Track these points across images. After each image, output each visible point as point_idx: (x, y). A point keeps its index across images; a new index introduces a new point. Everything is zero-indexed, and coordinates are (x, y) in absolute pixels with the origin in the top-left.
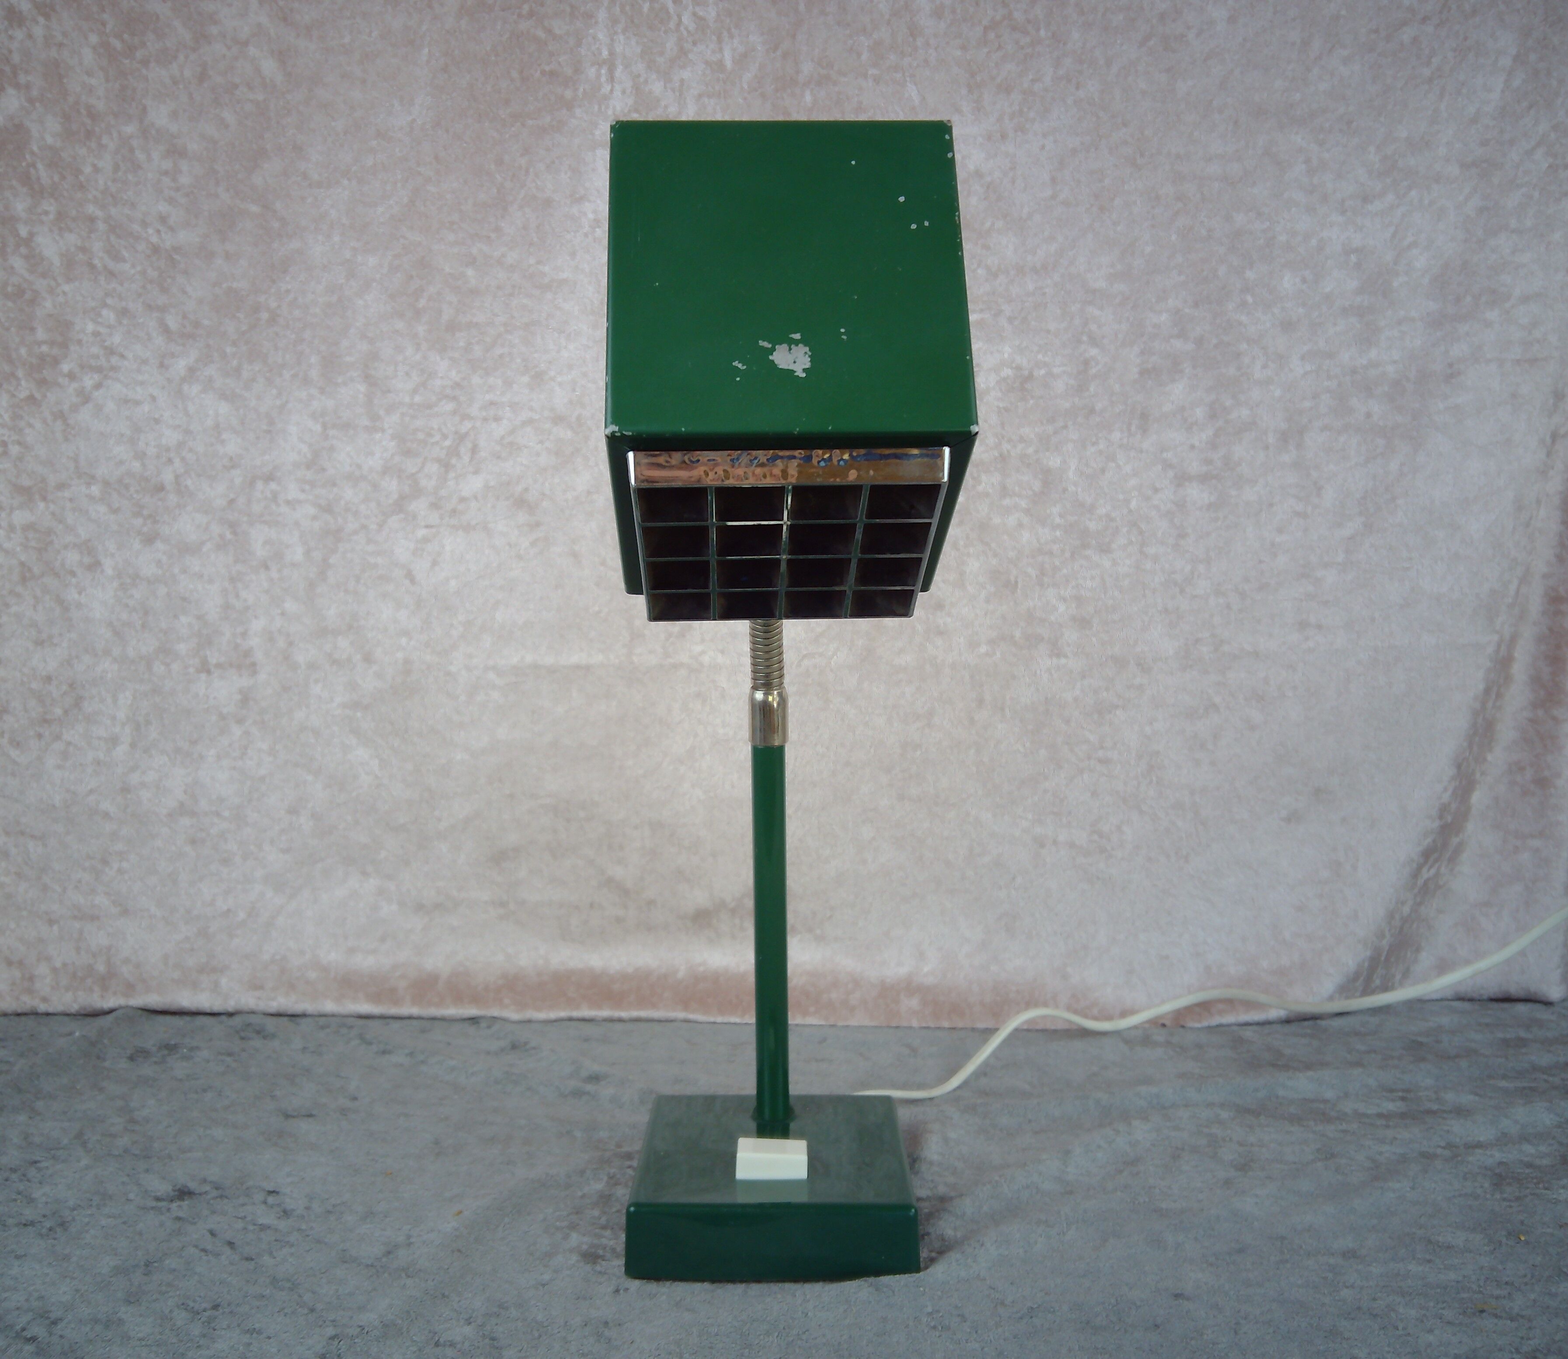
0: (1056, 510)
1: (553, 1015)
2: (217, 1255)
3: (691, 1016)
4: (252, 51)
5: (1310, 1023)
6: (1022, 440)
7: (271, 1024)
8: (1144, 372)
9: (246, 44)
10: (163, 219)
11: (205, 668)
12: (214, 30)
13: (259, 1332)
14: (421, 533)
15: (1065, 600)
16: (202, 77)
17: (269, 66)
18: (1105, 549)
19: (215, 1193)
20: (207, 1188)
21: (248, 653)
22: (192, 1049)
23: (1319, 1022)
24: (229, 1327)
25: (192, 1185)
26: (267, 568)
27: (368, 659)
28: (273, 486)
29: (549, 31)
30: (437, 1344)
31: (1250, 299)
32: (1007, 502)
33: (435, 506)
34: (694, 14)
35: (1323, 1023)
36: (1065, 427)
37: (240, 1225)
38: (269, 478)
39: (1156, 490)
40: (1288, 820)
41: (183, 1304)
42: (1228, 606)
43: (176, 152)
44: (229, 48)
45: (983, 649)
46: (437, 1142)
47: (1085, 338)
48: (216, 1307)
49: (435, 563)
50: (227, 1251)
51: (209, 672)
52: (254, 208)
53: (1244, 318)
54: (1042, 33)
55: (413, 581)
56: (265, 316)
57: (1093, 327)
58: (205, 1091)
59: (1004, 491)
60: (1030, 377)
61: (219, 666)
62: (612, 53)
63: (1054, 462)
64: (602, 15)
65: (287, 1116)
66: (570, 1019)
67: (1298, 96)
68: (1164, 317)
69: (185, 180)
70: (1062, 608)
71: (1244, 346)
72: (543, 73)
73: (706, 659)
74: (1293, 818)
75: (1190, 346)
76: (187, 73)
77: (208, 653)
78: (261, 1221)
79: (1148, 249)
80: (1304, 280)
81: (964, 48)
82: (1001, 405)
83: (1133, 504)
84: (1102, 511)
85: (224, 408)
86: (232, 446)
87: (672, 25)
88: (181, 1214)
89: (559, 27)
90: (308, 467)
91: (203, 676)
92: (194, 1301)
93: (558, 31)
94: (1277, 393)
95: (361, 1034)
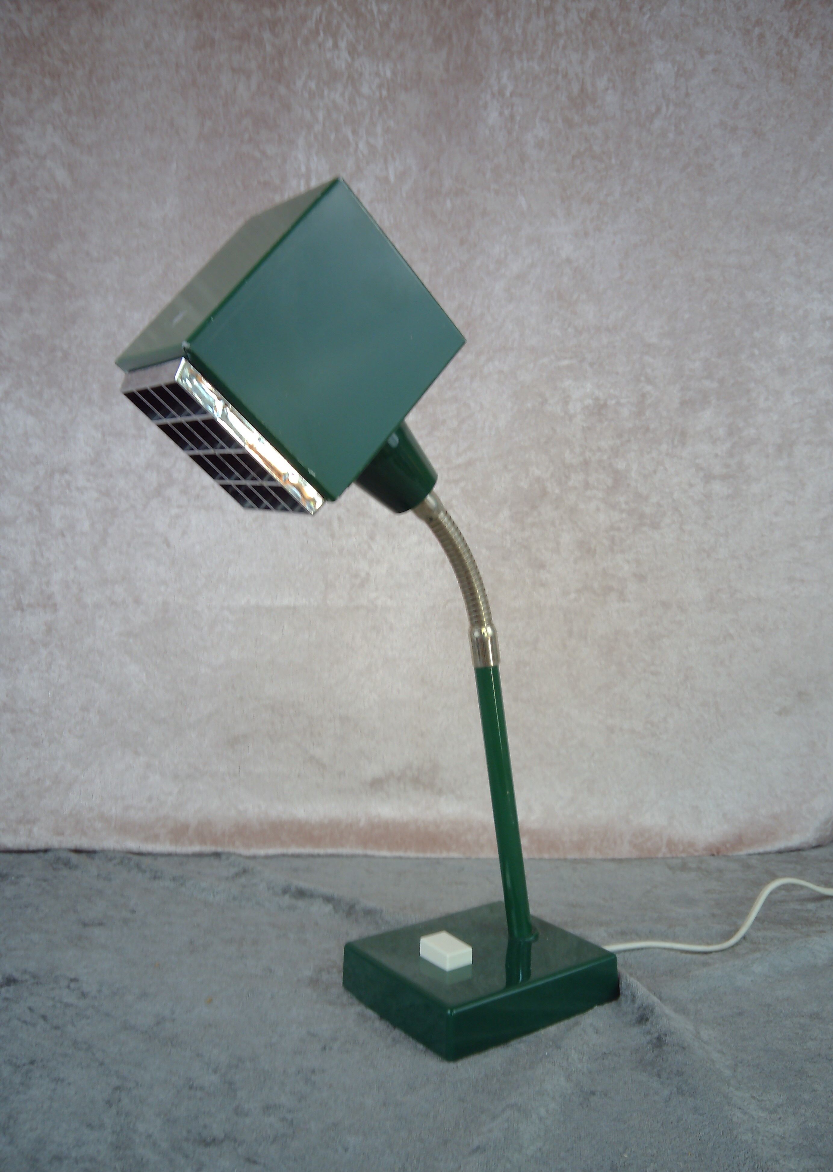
0: (622, 499)
1: (272, 851)
2: (34, 1025)
3: (370, 852)
4: (49, 163)
5: (795, 853)
6: (599, 449)
7: (75, 858)
8: (683, 403)
9: (45, 158)
11: (20, 607)
12: (21, 148)
13: (63, 1080)
14: (174, 511)
15: (628, 562)
16: (13, 182)
17: (61, 175)
18: (655, 526)
19: (33, 980)
20: (27, 977)
21: (50, 597)
22: (18, 877)
23: (801, 852)
24: (41, 1076)
25: (16, 975)
26: (63, 535)
27: (137, 601)
28: (67, 477)
29: (263, 153)
30: (191, 1088)
31: (756, 352)
32: (589, 493)
33: (184, 492)
34: (368, 143)
35: (804, 854)
36: (629, 441)
37: (50, 1003)
38: (64, 471)
39: (691, 485)
40: (780, 713)
41: (9, 1060)
42: (740, 567)
44: (32, 161)
45: (573, 596)
46: (191, 942)
47: (643, 378)
48: (32, 1062)
49: (184, 533)
50: (41, 1022)
51: (23, 610)
52: (51, 277)
53: (752, 365)
54: (613, 161)
55: (168, 545)
56: (59, 354)
57: (649, 371)
58: (26, 907)
59: (587, 485)
60: (605, 406)
61: (30, 605)
62: (308, 169)
63: (621, 465)
64: (301, 142)
65: (85, 925)
66: (284, 855)
67: (790, 209)
68: (698, 364)
70: (626, 567)
71: (752, 385)
72: (259, 182)
73: (379, 603)
74: (784, 712)
75: (715, 385)
77: (22, 596)
78: (65, 1000)
79: (687, 316)
80: (794, 339)
81: (558, 171)
82: (585, 425)
83: (676, 495)
84: (654, 499)
85: (31, 421)
86: (37, 448)
87: (352, 150)
88: (8, 995)
89: (271, 150)
90: (92, 463)
91: (19, 613)
92: (17, 1058)
93: (269, 153)
94: (775, 417)
95: (138, 866)
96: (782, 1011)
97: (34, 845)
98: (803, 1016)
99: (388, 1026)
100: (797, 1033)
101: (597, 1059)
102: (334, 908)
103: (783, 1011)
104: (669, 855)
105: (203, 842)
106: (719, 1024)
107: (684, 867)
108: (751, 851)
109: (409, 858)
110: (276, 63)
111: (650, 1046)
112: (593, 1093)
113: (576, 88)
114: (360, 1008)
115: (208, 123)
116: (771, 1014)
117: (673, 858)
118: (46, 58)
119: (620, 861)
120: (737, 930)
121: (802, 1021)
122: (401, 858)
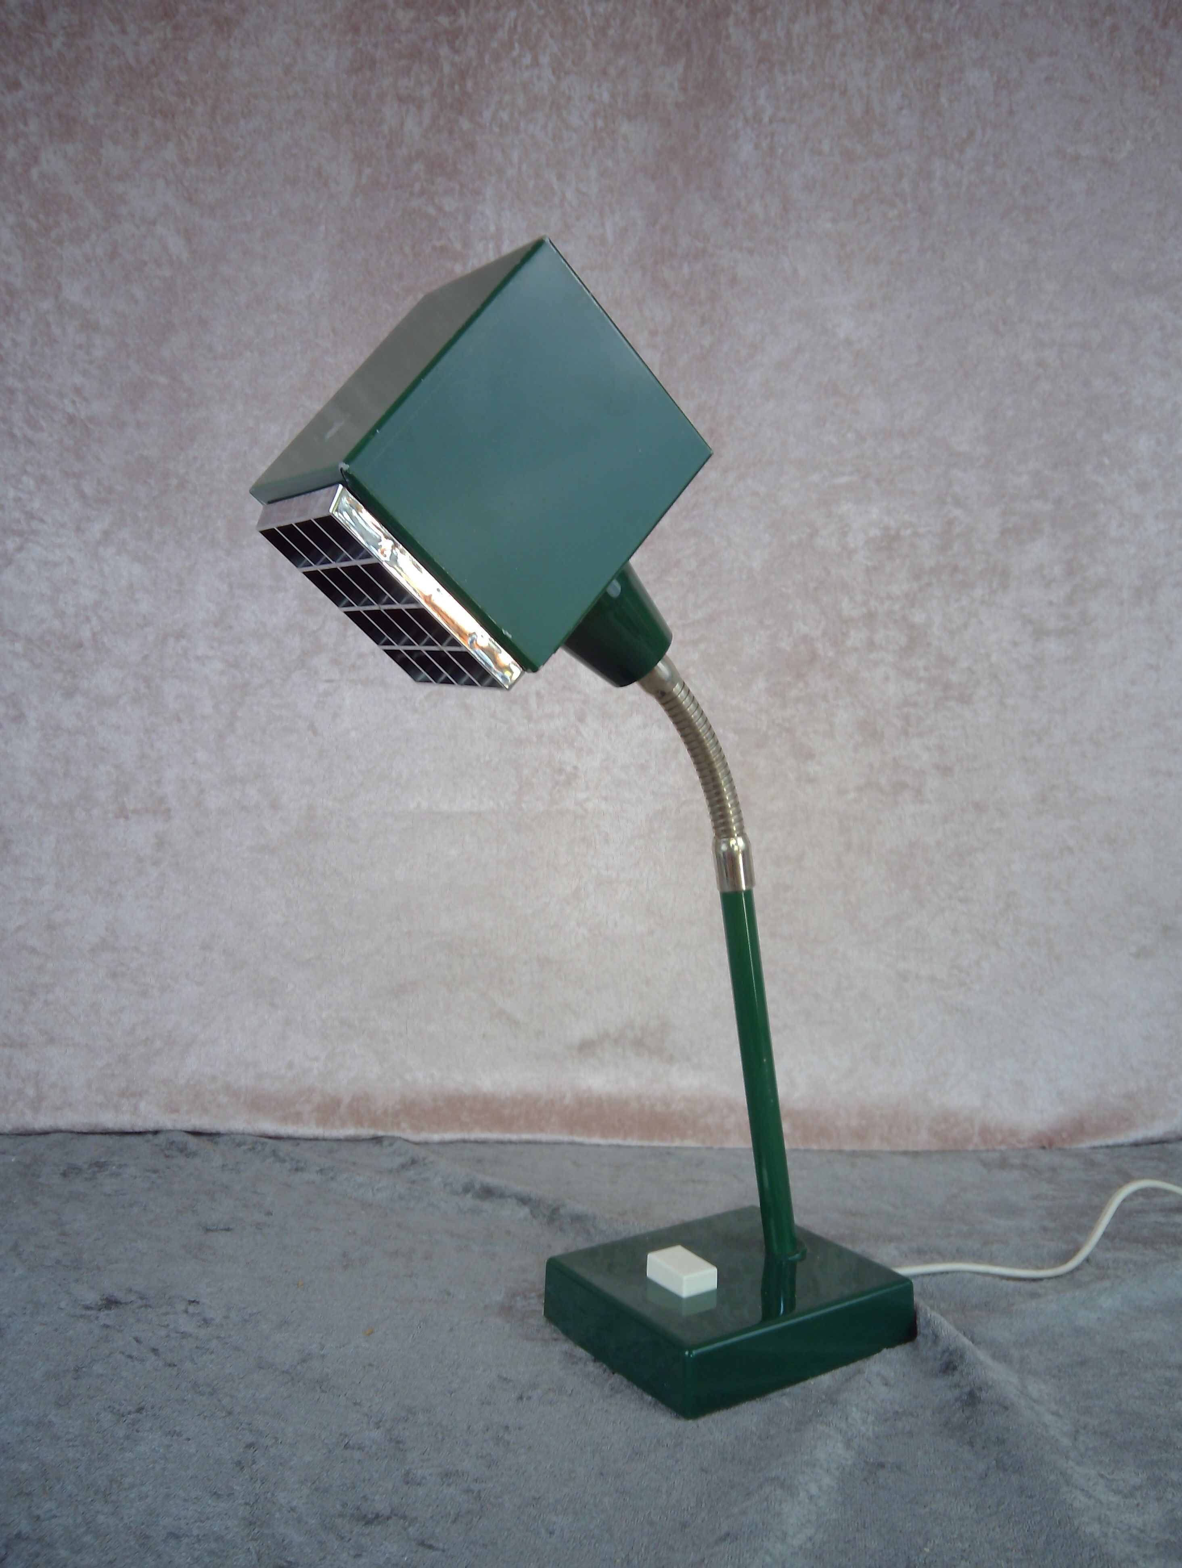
0: (921, 664)
1: (448, 1136)
2: (142, 1361)
3: (577, 1138)
4: (160, 229)
5: (1158, 1146)
6: (889, 597)
7: (192, 1142)
8: (1004, 532)
9: (154, 223)
10: (78, 391)
11: (123, 813)
12: (124, 210)
13: (180, 1434)
14: (322, 687)
15: (928, 749)
16: (113, 255)
17: (176, 245)
18: (965, 699)
19: (140, 1303)
20: (133, 1298)
21: (162, 800)
22: (120, 1166)
23: (1165, 1145)
24: (151, 1429)
25: (119, 1295)
26: (179, 720)
27: (275, 806)
28: (184, 642)
29: (440, 209)
30: (346, 1446)
31: (1106, 461)
32: (873, 656)
33: (335, 662)
34: (578, 190)
35: (1170, 1147)
36: (930, 584)
37: (163, 1332)
38: (180, 635)
39: (1015, 644)
40: (1137, 955)
41: (109, 1407)
42: (1083, 755)
43: (89, 326)
44: (138, 227)
45: (852, 795)
46: (345, 1255)
47: (949, 499)
48: (140, 1410)
49: (336, 716)
50: (152, 1357)
51: (126, 817)
52: (163, 380)
53: (1101, 480)
54: (909, 206)
55: (315, 732)
56: (174, 482)
57: (957, 489)
58: (131, 1206)
59: (871, 645)
60: (897, 537)
61: (135, 811)
62: (499, 229)
63: (918, 617)
64: (489, 192)
65: (207, 1230)
66: (464, 1142)
67: (1153, 266)
68: (1025, 479)
69: (98, 353)
70: (925, 756)
71: (1100, 506)
72: (434, 248)
73: (590, 806)
74: (1142, 953)
75: (1049, 507)
76: (99, 251)
77: (125, 799)
78: (182, 1329)
79: (1010, 414)
80: (1159, 442)
81: (834, 221)
82: (869, 564)
83: (994, 658)
84: (964, 664)
85: (137, 569)
86: (145, 605)
87: (556, 200)
88: (108, 1322)
89: (450, 204)
90: (216, 625)
91: (122, 821)
92: (121, 1404)
93: (447, 208)
94: (1132, 551)
95: (274, 1153)
96: (1140, 1360)
97: (140, 1126)
98: (1169, 1368)
99: (605, 1371)
100: (1162, 1391)
101: (886, 1420)
102: (532, 1212)
103: (1142, 1360)
104: (982, 1148)
105: (359, 1123)
106: (1054, 1377)
107: (1003, 1164)
108: (1096, 1143)
109: (630, 1147)
110: (457, 88)
111: (958, 1404)
112: (881, 1465)
113: (858, 109)
114: (567, 1346)
115: (368, 171)
116: (1125, 1364)
117: (988, 1151)
118: (157, 92)
119: (916, 1154)
120: (1077, 1250)
121: (1168, 1374)
122: (619, 1146)
